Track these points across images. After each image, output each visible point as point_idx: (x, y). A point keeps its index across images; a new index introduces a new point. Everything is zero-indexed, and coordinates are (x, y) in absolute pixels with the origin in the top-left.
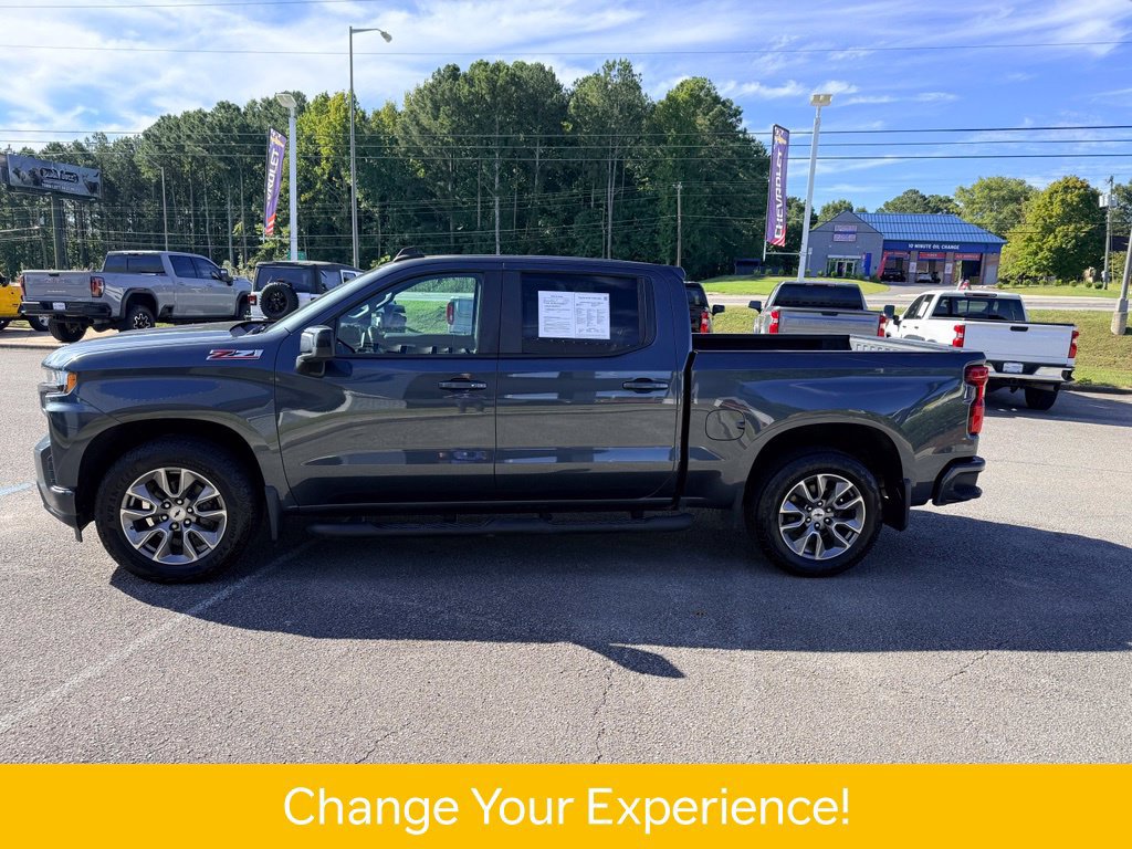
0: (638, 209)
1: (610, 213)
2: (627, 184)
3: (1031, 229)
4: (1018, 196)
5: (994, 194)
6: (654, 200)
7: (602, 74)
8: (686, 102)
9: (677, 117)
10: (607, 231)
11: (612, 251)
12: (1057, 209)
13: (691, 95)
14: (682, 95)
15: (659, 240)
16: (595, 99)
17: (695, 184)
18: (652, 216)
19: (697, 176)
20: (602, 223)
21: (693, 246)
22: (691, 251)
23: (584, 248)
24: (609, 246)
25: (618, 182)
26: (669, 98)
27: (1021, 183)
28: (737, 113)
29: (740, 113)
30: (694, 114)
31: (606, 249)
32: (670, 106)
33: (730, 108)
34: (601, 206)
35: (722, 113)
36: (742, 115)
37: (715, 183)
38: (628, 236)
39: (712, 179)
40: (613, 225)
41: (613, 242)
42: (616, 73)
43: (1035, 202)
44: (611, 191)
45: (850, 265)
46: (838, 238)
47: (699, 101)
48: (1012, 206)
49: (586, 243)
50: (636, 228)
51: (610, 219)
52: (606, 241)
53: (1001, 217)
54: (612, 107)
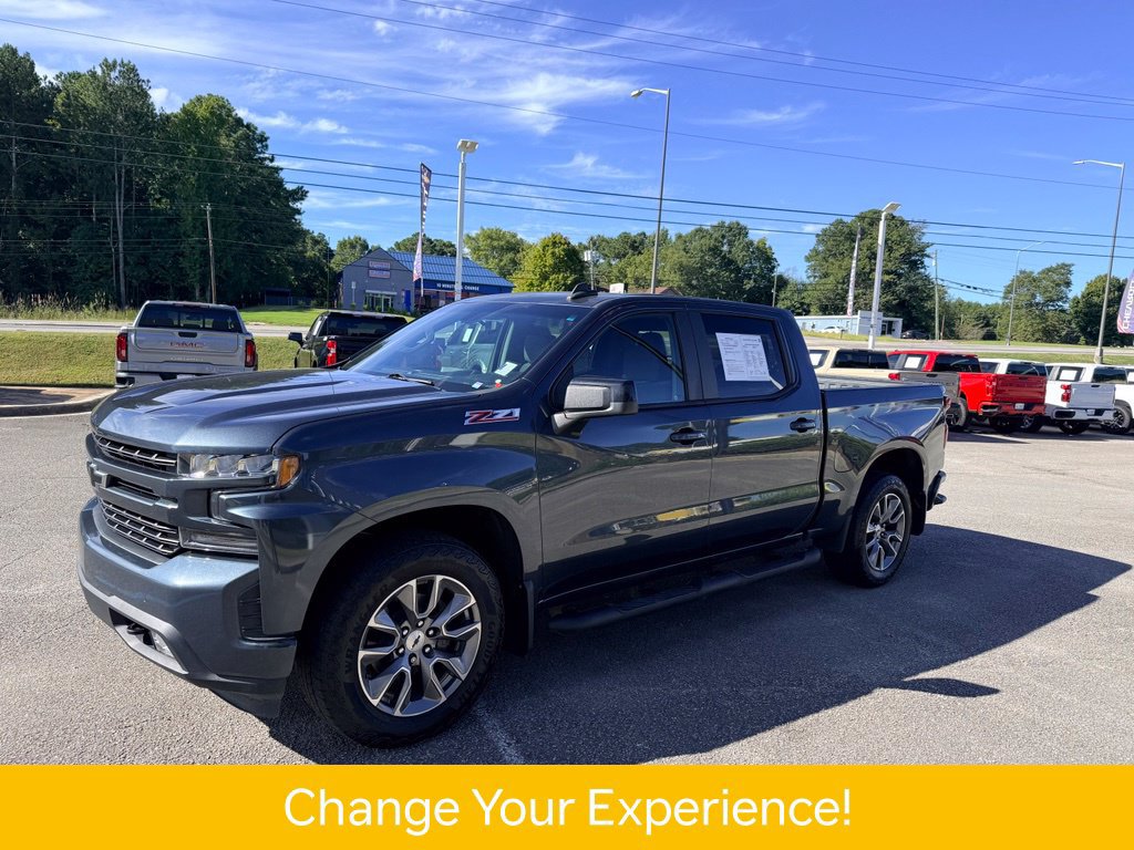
0: (155, 228)
1: (120, 229)
2: (139, 199)
3: (531, 275)
4: (514, 247)
5: (495, 243)
6: (174, 220)
7: (99, 72)
8: (207, 120)
9: (198, 134)
10: (117, 250)
11: (125, 273)
12: (550, 261)
13: (212, 113)
14: (201, 111)
15: (184, 264)
16: (91, 99)
17: (222, 207)
18: (173, 236)
19: (225, 199)
20: (110, 240)
21: (226, 273)
22: (224, 277)
23: (86, 267)
24: (121, 267)
25: (128, 197)
26: (184, 110)
27: (514, 236)
28: (263, 139)
29: (266, 139)
30: (217, 133)
31: (117, 270)
32: (188, 121)
33: (254, 133)
34: (106, 220)
35: (246, 137)
36: (268, 142)
37: (244, 208)
38: (145, 257)
39: (242, 204)
40: (125, 243)
41: (126, 263)
42: (117, 74)
43: (532, 254)
44: (119, 206)
45: (386, 301)
46: (373, 273)
47: (222, 122)
48: (511, 255)
49: (90, 261)
50: (154, 248)
51: (120, 236)
52: (117, 261)
53: (502, 264)
54: (115, 112)
